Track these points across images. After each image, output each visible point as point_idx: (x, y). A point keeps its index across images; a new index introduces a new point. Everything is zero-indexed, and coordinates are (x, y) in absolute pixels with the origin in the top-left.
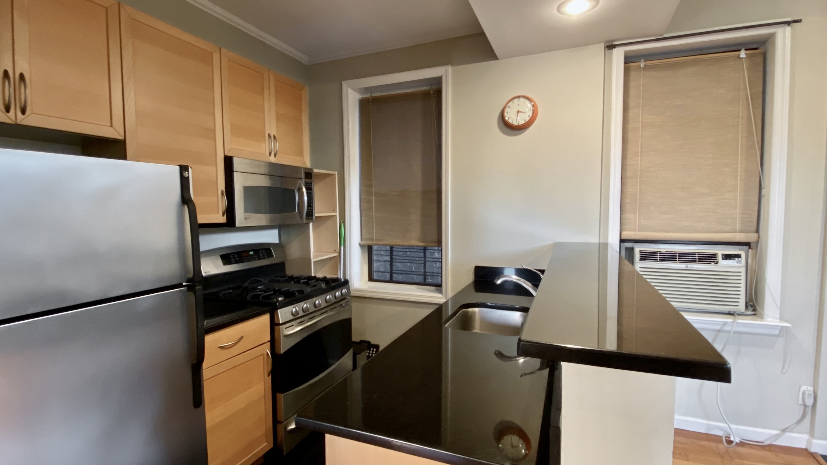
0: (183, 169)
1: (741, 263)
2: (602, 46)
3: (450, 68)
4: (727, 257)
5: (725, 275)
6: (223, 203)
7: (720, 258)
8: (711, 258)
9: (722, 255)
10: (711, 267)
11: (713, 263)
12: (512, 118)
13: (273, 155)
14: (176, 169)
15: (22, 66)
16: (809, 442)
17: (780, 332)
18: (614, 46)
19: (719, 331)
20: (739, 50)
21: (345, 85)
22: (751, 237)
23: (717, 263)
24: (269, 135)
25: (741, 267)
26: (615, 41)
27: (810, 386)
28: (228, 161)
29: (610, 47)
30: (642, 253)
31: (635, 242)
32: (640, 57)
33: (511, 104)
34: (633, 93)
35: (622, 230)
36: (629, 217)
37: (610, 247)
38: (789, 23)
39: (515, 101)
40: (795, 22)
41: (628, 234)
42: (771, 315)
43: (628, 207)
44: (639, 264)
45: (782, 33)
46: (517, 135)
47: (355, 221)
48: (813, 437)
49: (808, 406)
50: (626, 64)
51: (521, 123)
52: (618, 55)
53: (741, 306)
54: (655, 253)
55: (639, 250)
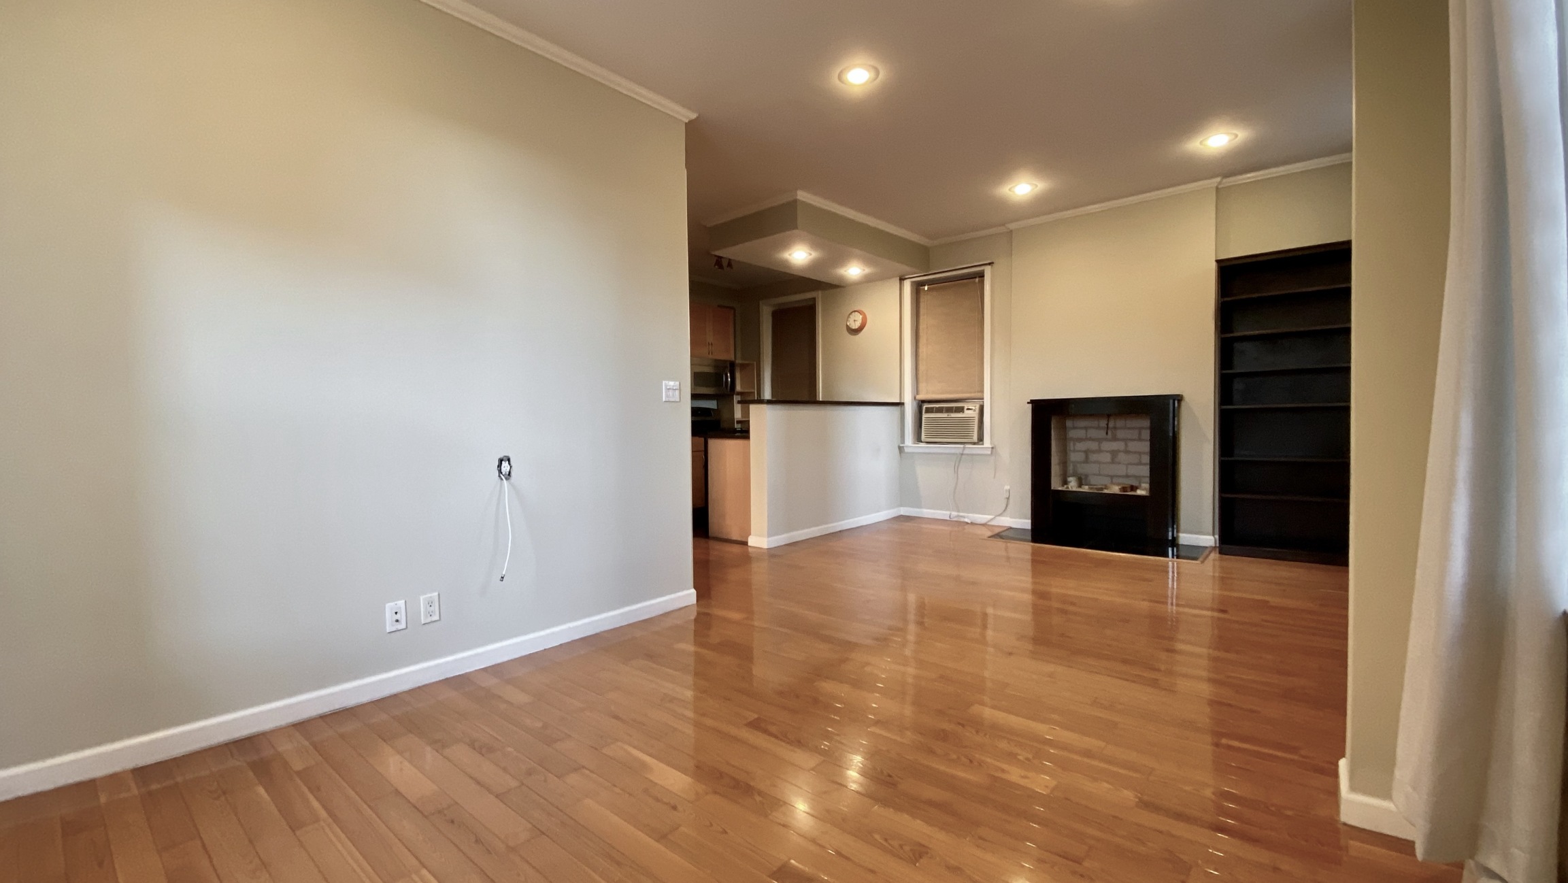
1: (975, 411)
2: (899, 279)
3: (820, 292)
4: (970, 408)
5: (970, 419)
7: (966, 409)
8: (961, 410)
9: (967, 407)
10: (960, 415)
11: (961, 413)
12: (855, 326)
16: (1008, 522)
18: (905, 280)
19: (962, 454)
20: (976, 278)
21: (761, 303)
23: (964, 411)
24: (709, 344)
25: (975, 414)
26: (906, 276)
29: (902, 279)
30: (926, 408)
31: (923, 402)
32: (922, 284)
33: (851, 316)
34: (922, 305)
35: (917, 394)
36: (922, 386)
37: (905, 405)
38: (989, 264)
39: (853, 313)
40: (993, 263)
41: (921, 397)
42: (987, 442)
43: (921, 379)
44: (925, 416)
45: (988, 271)
46: (855, 335)
47: (767, 395)
48: (1011, 517)
49: (1008, 498)
50: (917, 288)
51: (857, 327)
52: (907, 285)
53: (975, 439)
54: (933, 408)
55: (925, 406)
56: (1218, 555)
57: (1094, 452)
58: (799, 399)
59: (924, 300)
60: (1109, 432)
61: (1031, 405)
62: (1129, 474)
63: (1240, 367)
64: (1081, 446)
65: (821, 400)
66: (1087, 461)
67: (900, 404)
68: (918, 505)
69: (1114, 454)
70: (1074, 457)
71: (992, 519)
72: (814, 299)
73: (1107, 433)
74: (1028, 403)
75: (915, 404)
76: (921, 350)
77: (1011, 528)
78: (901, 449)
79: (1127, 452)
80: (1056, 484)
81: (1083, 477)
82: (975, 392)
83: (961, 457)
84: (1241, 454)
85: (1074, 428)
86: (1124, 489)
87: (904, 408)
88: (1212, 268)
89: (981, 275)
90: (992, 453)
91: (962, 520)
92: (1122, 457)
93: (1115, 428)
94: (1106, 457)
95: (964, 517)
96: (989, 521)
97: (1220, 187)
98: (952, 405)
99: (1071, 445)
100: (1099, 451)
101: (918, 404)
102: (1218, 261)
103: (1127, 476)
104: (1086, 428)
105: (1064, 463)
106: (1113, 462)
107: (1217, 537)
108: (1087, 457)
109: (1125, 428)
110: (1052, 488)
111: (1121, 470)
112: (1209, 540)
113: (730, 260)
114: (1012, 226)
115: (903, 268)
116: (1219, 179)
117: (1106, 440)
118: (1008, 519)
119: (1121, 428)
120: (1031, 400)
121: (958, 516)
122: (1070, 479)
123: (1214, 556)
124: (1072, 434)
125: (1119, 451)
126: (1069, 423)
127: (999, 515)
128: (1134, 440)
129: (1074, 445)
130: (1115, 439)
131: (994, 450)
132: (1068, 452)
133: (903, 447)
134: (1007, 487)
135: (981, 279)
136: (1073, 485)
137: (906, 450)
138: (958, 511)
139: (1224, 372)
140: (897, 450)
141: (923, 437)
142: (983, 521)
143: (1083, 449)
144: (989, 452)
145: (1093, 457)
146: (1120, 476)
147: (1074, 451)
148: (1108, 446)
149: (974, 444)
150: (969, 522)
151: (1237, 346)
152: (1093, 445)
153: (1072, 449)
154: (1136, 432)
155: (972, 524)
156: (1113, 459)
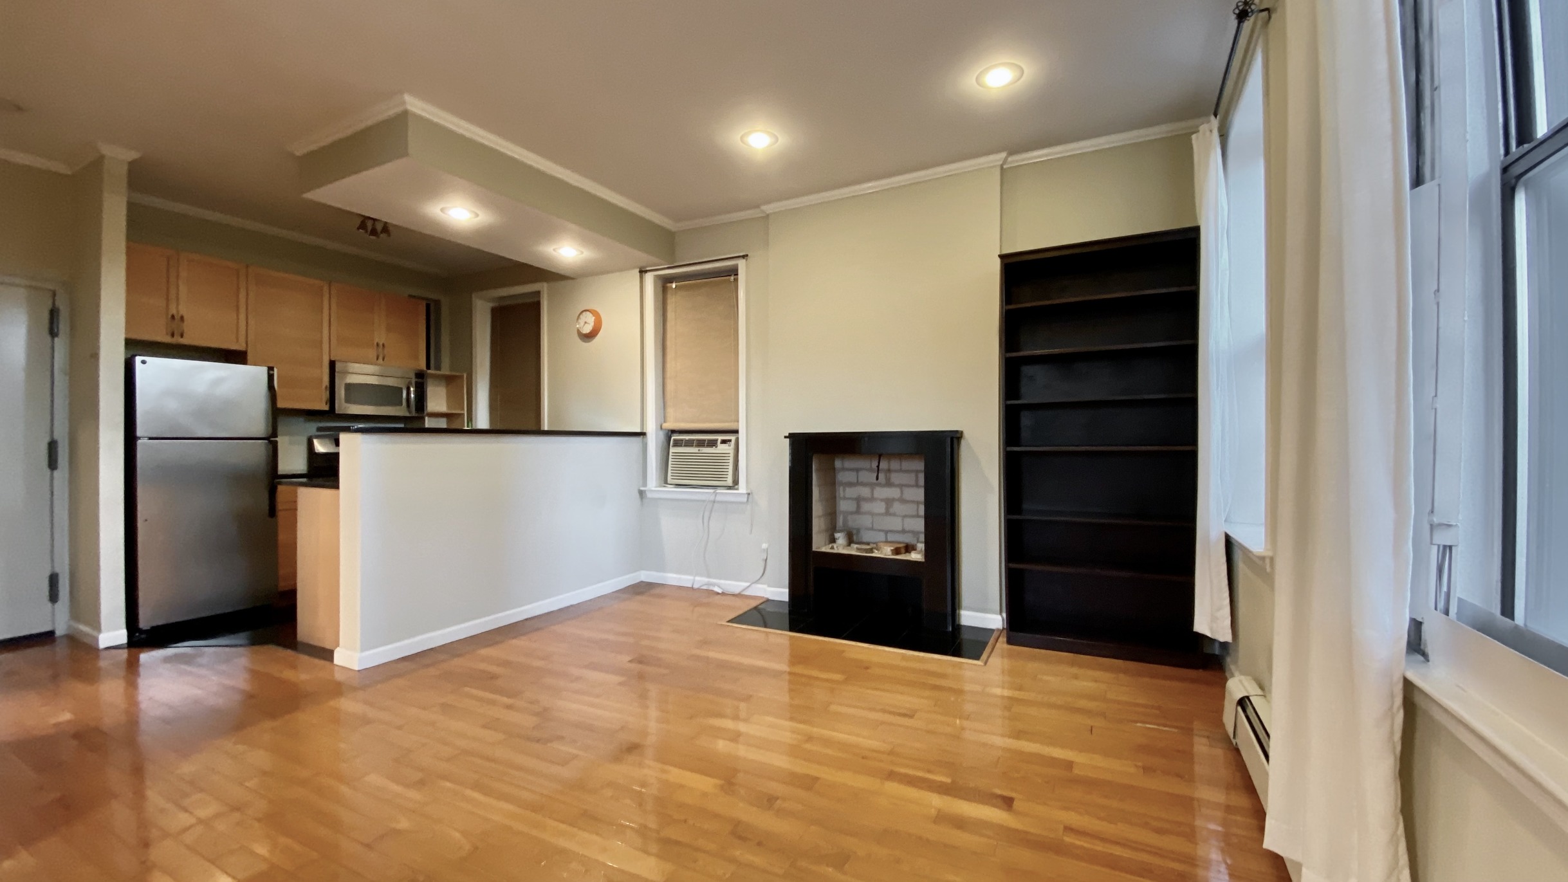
0: (270, 369)
1: (730, 446)
2: (638, 270)
3: (545, 285)
4: (724, 442)
5: (724, 455)
6: (326, 395)
7: (719, 441)
8: (713, 444)
9: (722, 440)
10: (715, 450)
11: (714, 447)
12: (587, 329)
13: (381, 358)
14: (264, 369)
15: (183, 310)
16: (765, 591)
18: (646, 271)
19: (714, 502)
20: (730, 276)
22: (735, 426)
23: (718, 447)
24: (378, 345)
25: (730, 450)
26: (647, 267)
28: (332, 364)
29: (642, 272)
30: (674, 440)
31: (673, 432)
32: (667, 280)
33: (581, 316)
34: (670, 308)
35: (665, 422)
36: (670, 411)
37: (648, 435)
38: (744, 257)
39: (584, 313)
40: (747, 255)
41: (670, 425)
42: (742, 488)
43: (669, 403)
44: (672, 450)
45: (741, 264)
46: (589, 342)
47: (482, 420)
48: (769, 586)
49: (766, 560)
50: (664, 283)
51: (588, 331)
52: (649, 278)
53: (730, 482)
54: (682, 440)
55: (675, 437)
56: (1006, 646)
57: (866, 500)
58: (523, 428)
59: (672, 301)
60: (881, 476)
61: (788, 440)
62: (907, 529)
63: (1030, 394)
64: (851, 492)
65: (546, 429)
66: (858, 511)
67: (642, 434)
68: (661, 568)
69: (889, 502)
70: (844, 506)
71: (747, 588)
72: (538, 293)
73: (877, 479)
74: (786, 437)
75: (662, 435)
76: (669, 365)
77: (768, 600)
78: (642, 493)
79: (903, 501)
80: (819, 544)
81: (854, 532)
82: (731, 422)
83: (713, 506)
84: (1032, 509)
85: (843, 469)
86: (897, 551)
87: (647, 440)
88: (996, 266)
89: (734, 271)
90: (748, 500)
91: (711, 588)
92: (897, 507)
93: (889, 471)
94: (880, 508)
95: (714, 585)
96: (744, 590)
97: (1005, 167)
98: (705, 437)
99: (841, 491)
100: (872, 499)
101: (667, 434)
102: (1002, 257)
103: (903, 531)
105: (832, 514)
106: (887, 512)
107: (1004, 615)
108: (859, 507)
109: (901, 471)
110: (814, 549)
111: (895, 523)
112: (995, 620)
113: (386, 223)
114: (768, 208)
115: (643, 258)
116: (1003, 155)
117: (880, 485)
118: (765, 586)
119: (896, 471)
120: (789, 434)
121: (709, 584)
122: (837, 535)
123: (1002, 644)
124: (842, 477)
125: (893, 500)
126: (838, 463)
127: (757, 582)
128: (909, 486)
129: (844, 491)
130: (889, 484)
131: (751, 496)
132: (837, 498)
133: (645, 491)
134: (764, 546)
135: (736, 276)
136: (840, 547)
137: (649, 495)
138: (709, 576)
139: (1009, 402)
140: (637, 495)
141: (669, 480)
142: (737, 591)
143: (855, 496)
144: (745, 500)
145: (866, 507)
146: (894, 532)
147: (845, 498)
148: (882, 492)
149: (729, 488)
150: (720, 591)
151: (1027, 370)
152: (865, 492)
153: (842, 495)
155: (723, 594)
156: (887, 509)
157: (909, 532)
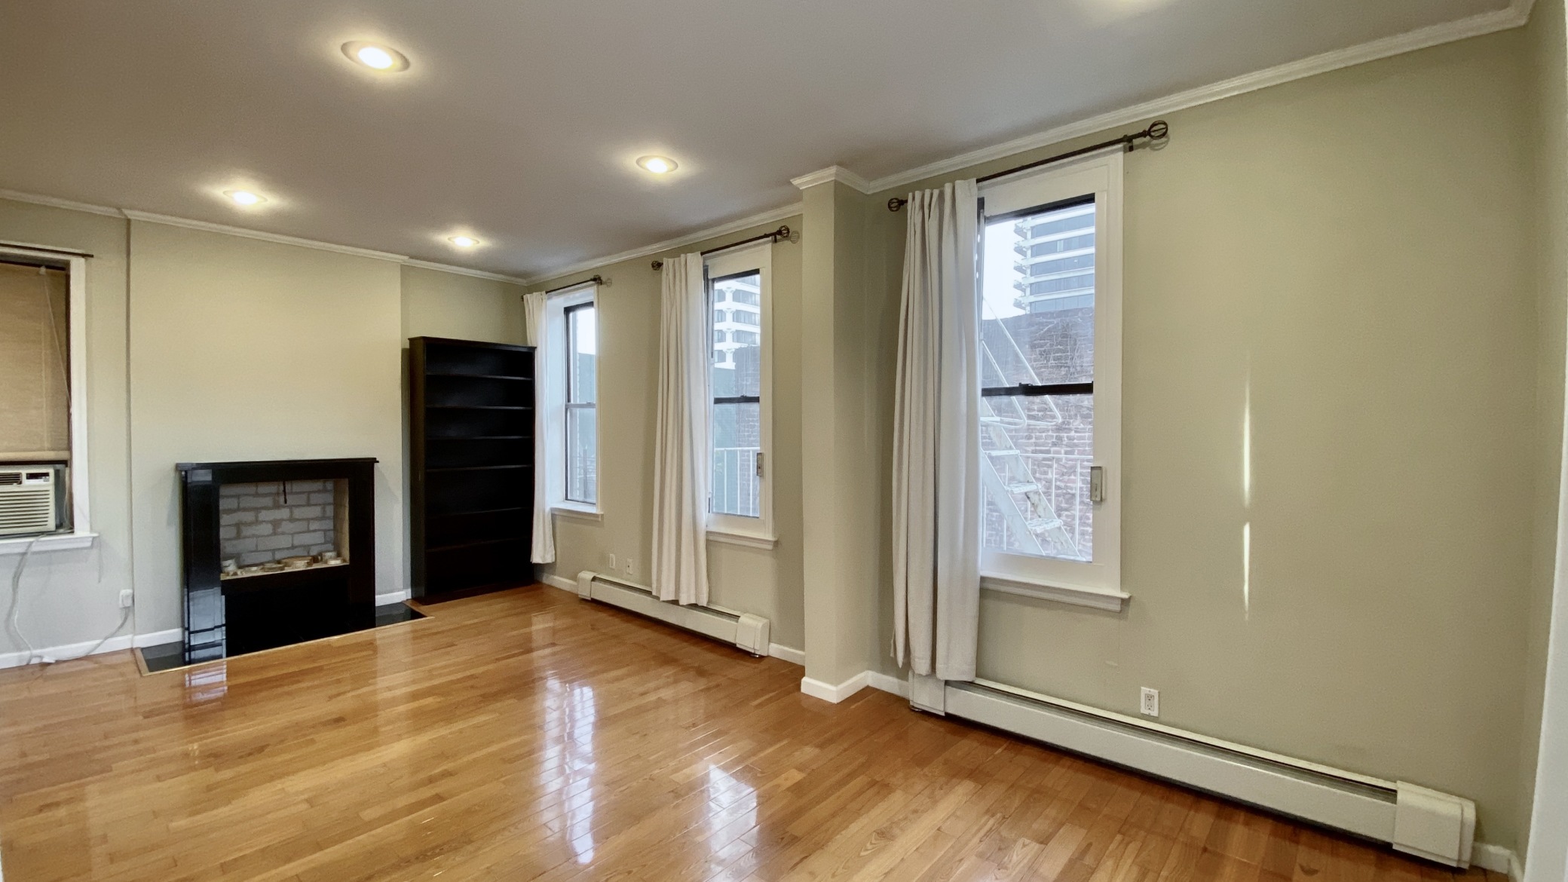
1: (48, 481)
4: (31, 476)
5: (33, 495)
7: (24, 477)
8: (16, 479)
9: (27, 474)
10: (14, 487)
11: (15, 484)
16: (132, 641)
17: (92, 544)
19: (24, 554)
22: (62, 455)
23: (21, 483)
25: (48, 485)
27: (129, 589)
38: (81, 255)
40: (88, 255)
42: (82, 531)
48: (137, 634)
53: (51, 524)
57: (250, 524)
66: (238, 536)
69: (276, 524)
70: (225, 534)
71: (99, 645)
77: (140, 649)
79: (292, 520)
81: (243, 555)
82: (53, 449)
83: (23, 559)
86: (310, 562)
89: (60, 267)
91: (40, 659)
92: (287, 527)
94: (266, 529)
95: (43, 655)
96: (94, 652)
97: (404, 264)
100: (257, 522)
103: (293, 547)
104: (238, 496)
106: (275, 533)
108: (239, 532)
117: (267, 508)
118: (132, 636)
119: (289, 494)
127: (113, 635)
128: (304, 506)
130: (277, 506)
131: (98, 540)
134: (125, 592)
135: (65, 273)
142: (83, 654)
143: (234, 522)
144: (89, 544)
145: (249, 531)
146: (283, 549)
148: (268, 515)
150: (52, 661)
152: (248, 517)
154: (305, 496)
155: (58, 662)
156: (274, 529)
157: (300, 546)
